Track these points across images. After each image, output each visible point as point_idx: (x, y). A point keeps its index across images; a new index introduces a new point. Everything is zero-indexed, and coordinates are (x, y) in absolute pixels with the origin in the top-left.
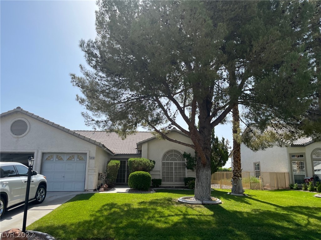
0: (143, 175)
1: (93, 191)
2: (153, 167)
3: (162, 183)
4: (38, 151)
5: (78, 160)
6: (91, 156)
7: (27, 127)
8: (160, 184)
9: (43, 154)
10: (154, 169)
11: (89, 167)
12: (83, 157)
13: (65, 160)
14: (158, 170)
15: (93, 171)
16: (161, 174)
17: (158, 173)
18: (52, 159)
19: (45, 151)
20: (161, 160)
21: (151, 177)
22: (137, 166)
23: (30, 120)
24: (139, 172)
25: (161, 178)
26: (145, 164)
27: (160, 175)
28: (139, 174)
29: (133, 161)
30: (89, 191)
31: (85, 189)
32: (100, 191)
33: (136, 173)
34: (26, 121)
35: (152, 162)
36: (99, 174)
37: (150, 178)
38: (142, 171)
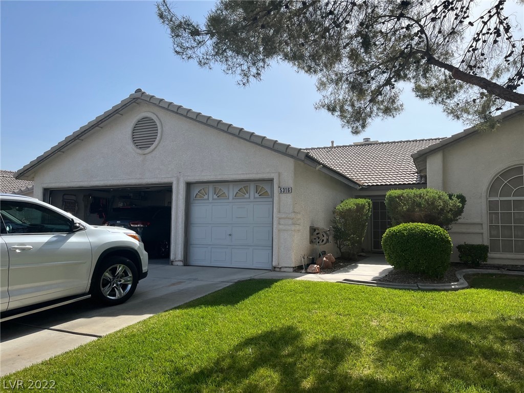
0: (424, 235)
1: (292, 270)
2: (460, 211)
3: (489, 254)
4: (178, 180)
5: (257, 195)
6: (283, 185)
7: (157, 130)
8: (485, 259)
9: (189, 185)
10: (462, 219)
11: (279, 212)
12: (267, 188)
13: (231, 197)
14: (478, 221)
15: (290, 222)
16: (485, 230)
17: (477, 229)
18: (206, 197)
19: (191, 179)
20: (484, 195)
21: (450, 239)
22: (408, 210)
23: (162, 114)
24: (411, 225)
25: (486, 243)
26: (432, 203)
27: (482, 234)
28: (411, 229)
29: (396, 197)
30: (282, 270)
31: (274, 264)
32: (308, 270)
33: (401, 226)
34: (154, 117)
35: (455, 198)
36: (313, 230)
37: (448, 242)
38: (420, 224)
